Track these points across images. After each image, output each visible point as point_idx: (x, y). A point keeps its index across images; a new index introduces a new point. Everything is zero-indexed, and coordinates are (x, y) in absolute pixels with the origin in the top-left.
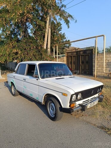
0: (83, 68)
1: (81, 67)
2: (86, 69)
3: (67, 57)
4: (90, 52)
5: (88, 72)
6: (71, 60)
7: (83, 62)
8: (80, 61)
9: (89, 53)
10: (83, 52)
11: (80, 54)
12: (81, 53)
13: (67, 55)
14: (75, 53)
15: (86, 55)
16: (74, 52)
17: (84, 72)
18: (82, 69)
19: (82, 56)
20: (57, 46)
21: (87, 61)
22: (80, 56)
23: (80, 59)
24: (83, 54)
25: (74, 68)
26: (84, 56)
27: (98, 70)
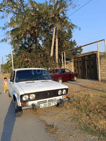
0: (89, 73)
1: (87, 71)
2: (92, 73)
3: (74, 62)
4: (94, 56)
5: (93, 77)
6: (77, 65)
7: (88, 67)
8: (85, 66)
9: (93, 58)
10: (88, 57)
11: (85, 59)
12: (86, 57)
13: (74, 60)
14: (81, 59)
15: (90, 60)
16: (80, 57)
17: (90, 77)
18: (87, 74)
19: (87, 60)
20: (65, 53)
21: (92, 65)
22: (85, 61)
23: (85, 64)
24: (88, 59)
25: (81, 73)
26: (89, 60)
27: (102, 74)
